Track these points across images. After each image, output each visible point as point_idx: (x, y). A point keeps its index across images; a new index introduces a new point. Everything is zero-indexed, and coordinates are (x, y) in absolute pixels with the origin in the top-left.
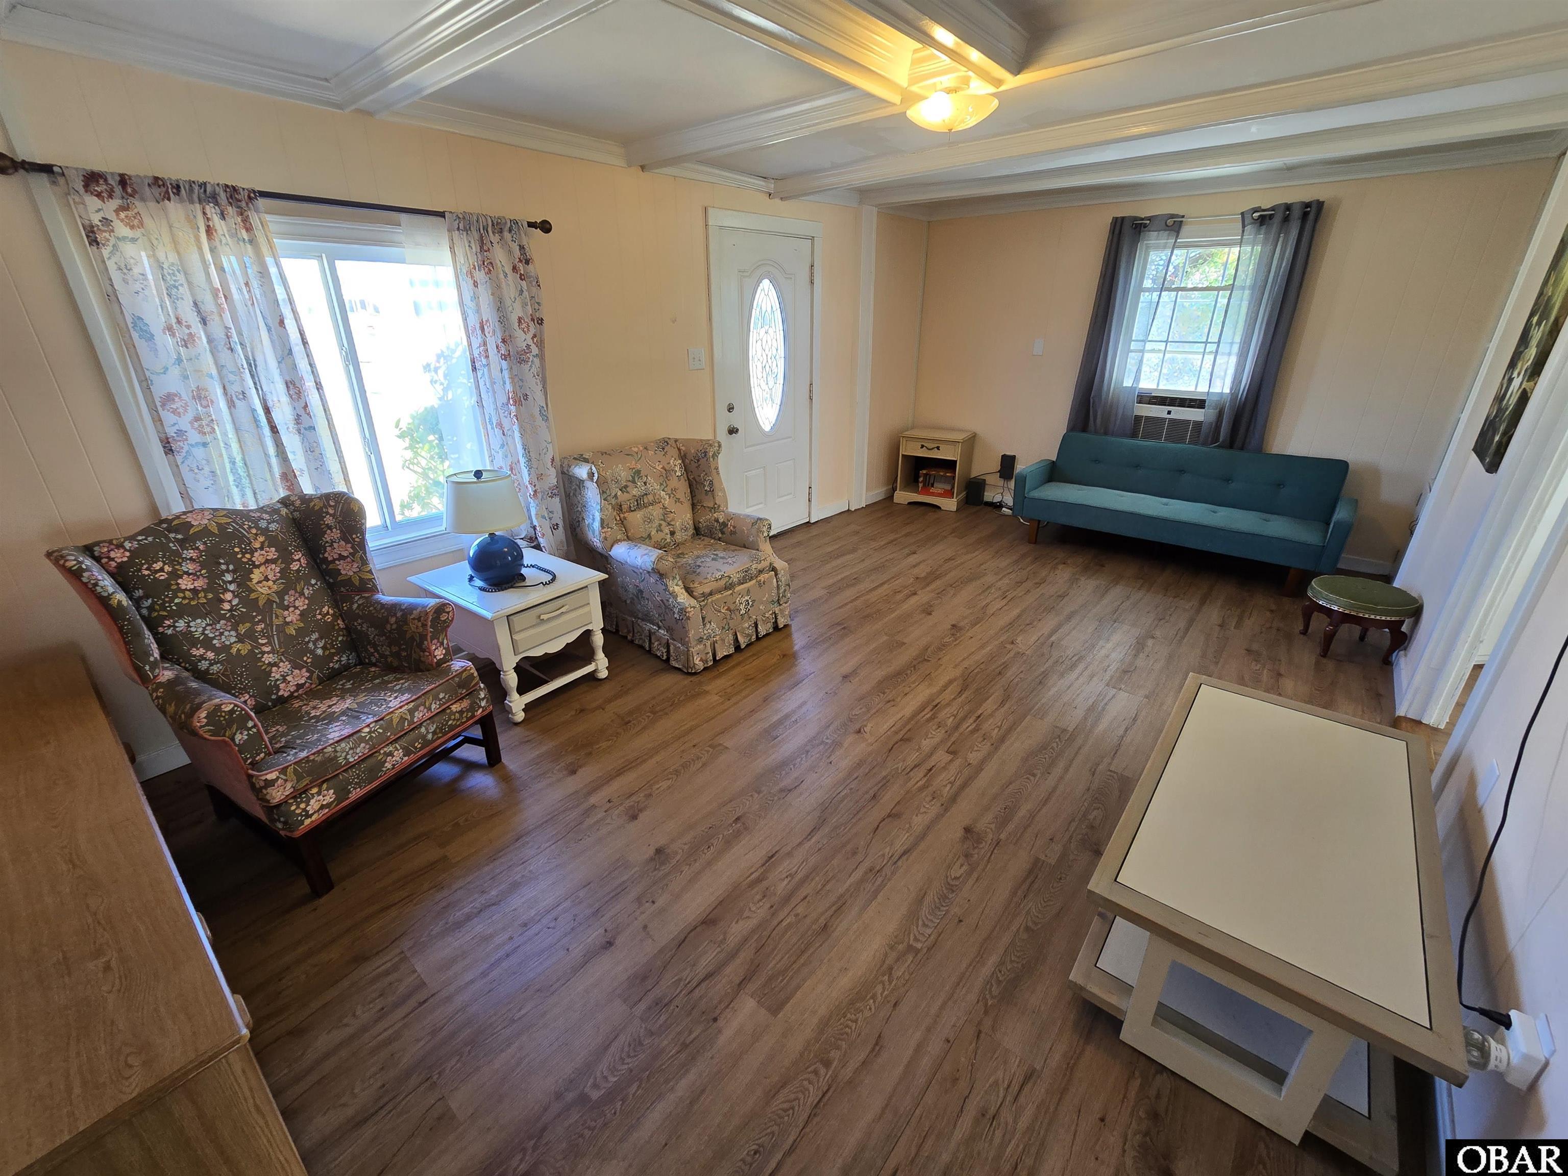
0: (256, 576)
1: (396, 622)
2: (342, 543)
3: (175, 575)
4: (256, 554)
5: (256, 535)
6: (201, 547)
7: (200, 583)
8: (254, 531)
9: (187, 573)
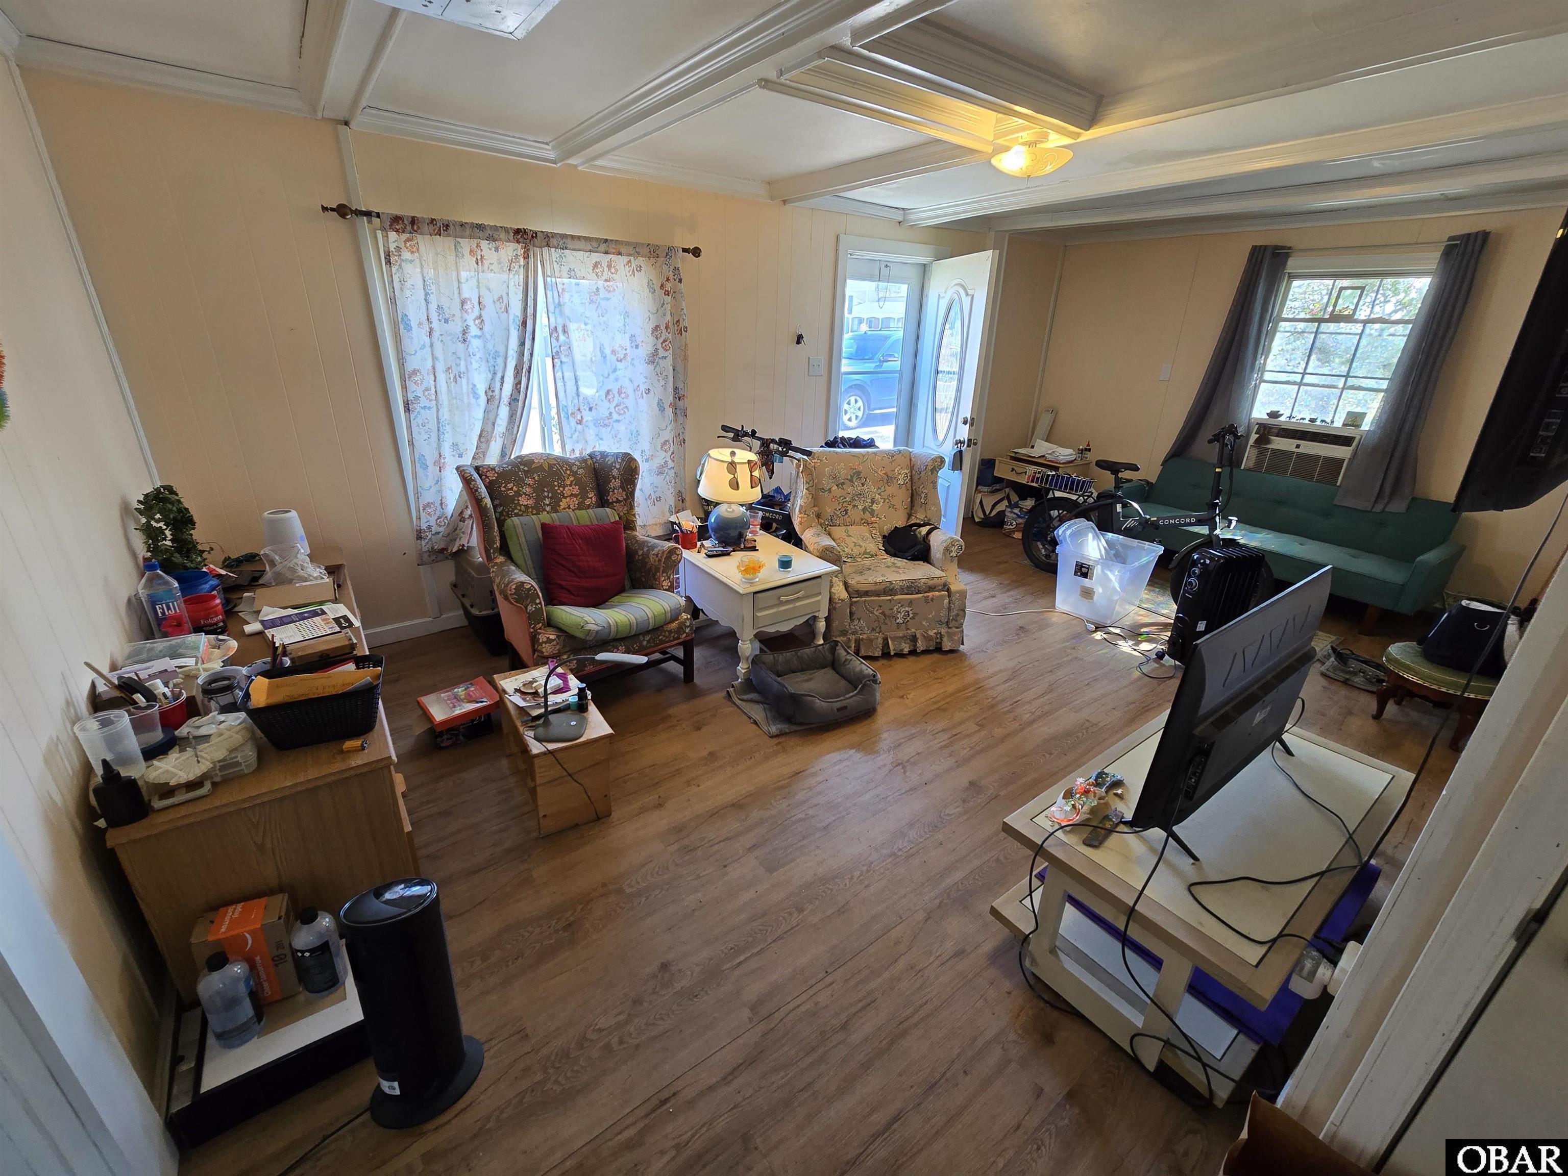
0: (563, 504)
1: (642, 555)
2: (620, 490)
3: (518, 494)
4: (566, 489)
5: (569, 475)
6: (536, 478)
7: (531, 502)
8: (568, 472)
9: (525, 493)
